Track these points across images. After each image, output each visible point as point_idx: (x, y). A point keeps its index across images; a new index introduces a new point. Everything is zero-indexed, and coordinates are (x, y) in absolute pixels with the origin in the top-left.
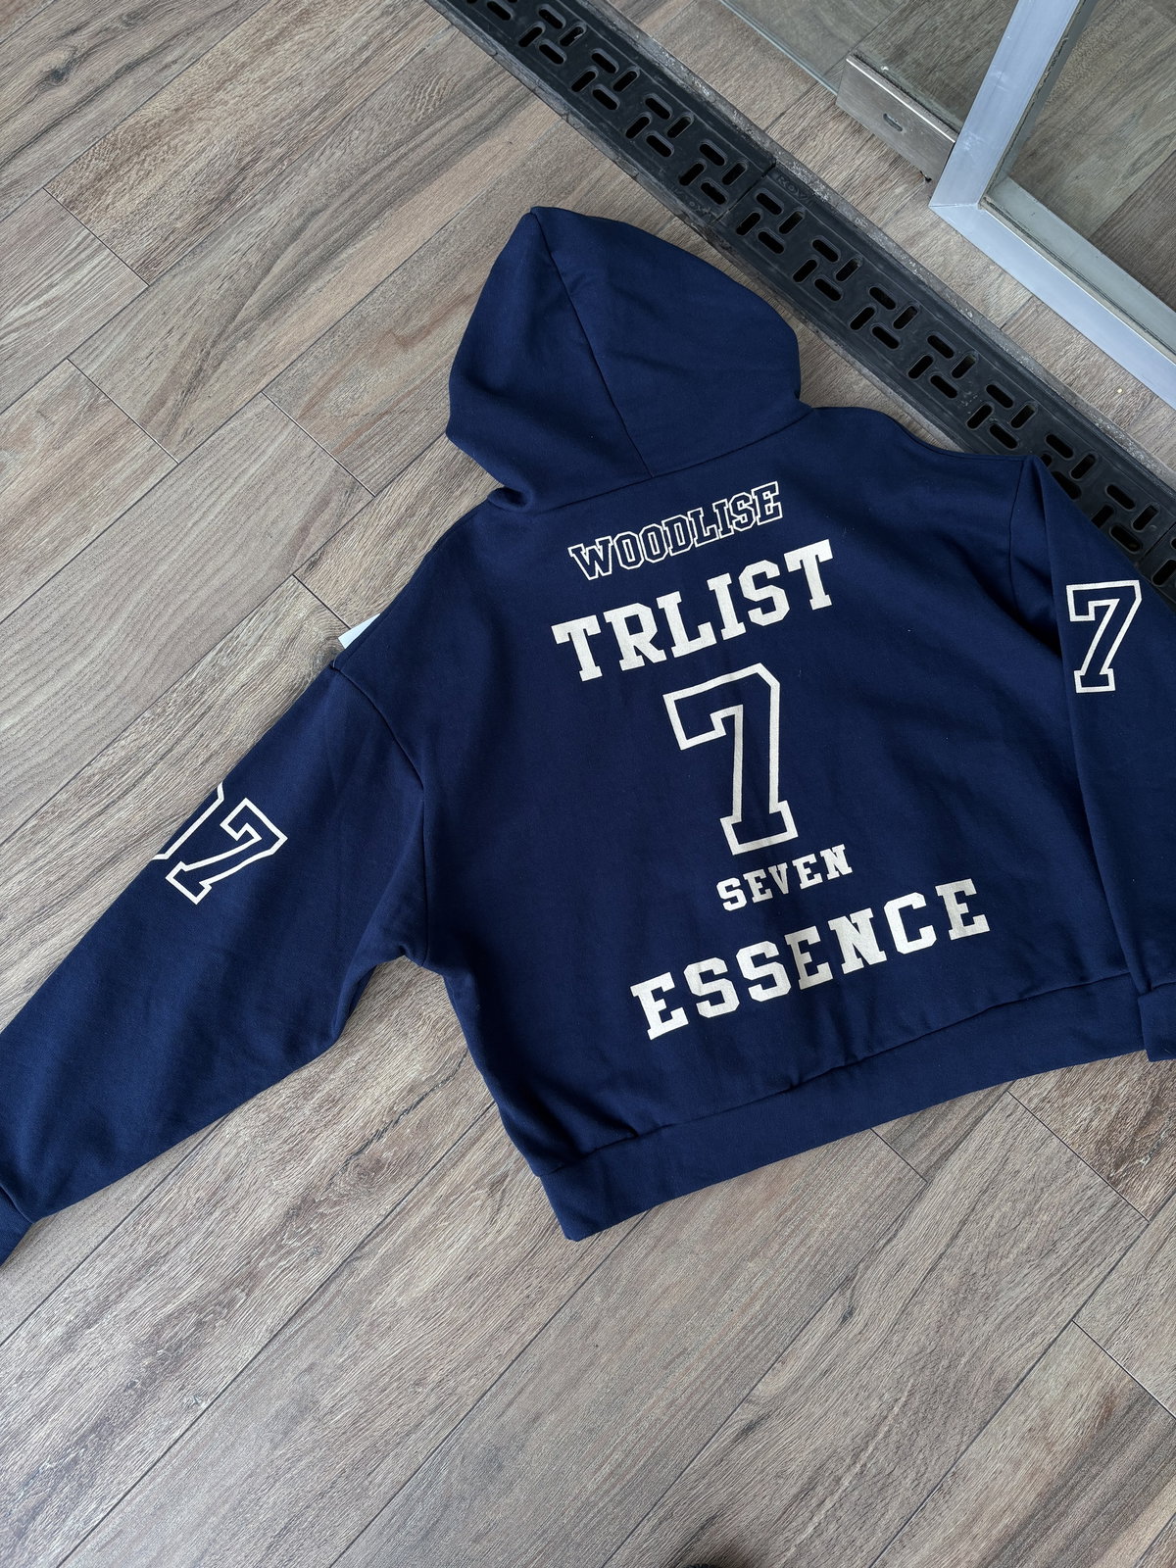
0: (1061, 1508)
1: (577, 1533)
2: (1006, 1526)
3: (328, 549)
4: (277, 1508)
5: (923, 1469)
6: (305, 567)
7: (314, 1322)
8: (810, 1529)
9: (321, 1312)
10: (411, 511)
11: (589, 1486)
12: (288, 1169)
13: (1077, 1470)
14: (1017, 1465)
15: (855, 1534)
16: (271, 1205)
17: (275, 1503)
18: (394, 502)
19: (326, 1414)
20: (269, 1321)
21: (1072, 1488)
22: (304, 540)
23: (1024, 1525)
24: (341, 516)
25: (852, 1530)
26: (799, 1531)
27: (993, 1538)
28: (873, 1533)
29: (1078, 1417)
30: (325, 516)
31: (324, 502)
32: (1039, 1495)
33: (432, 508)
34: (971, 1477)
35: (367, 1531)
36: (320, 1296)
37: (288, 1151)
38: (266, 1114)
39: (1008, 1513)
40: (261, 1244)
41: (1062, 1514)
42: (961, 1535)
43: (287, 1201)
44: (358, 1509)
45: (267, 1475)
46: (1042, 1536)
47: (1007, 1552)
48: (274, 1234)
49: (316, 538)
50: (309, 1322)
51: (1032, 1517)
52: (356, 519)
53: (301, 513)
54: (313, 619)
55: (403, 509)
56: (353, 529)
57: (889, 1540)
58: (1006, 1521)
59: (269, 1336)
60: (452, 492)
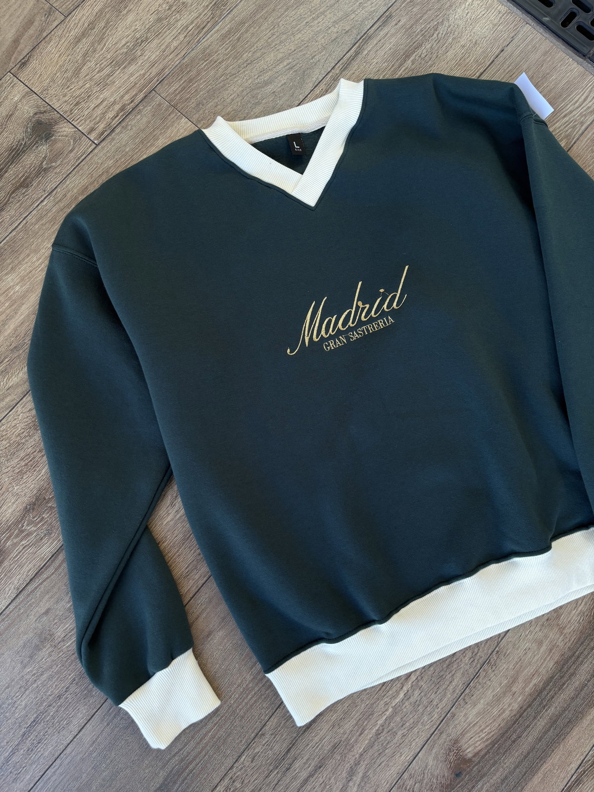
0: (571, 671)
1: (241, 710)
2: (535, 685)
3: (34, 53)
4: (27, 709)
5: (476, 650)
6: (18, 66)
7: (48, 580)
8: (401, 695)
9: (53, 574)
10: (92, 25)
11: (248, 677)
12: (24, 478)
13: (581, 645)
14: (540, 643)
15: (433, 696)
16: (14, 503)
17: (26, 706)
18: (80, 20)
19: (60, 642)
20: (16, 582)
21: (578, 657)
22: (16, 48)
23: (547, 683)
24: (42, 31)
25: (430, 694)
26: (394, 697)
27: (527, 694)
28: (445, 695)
29: (580, 609)
30: (31, 31)
31: (30, 23)
32: (556, 663)
33: (107, 23)
34: (509, 654)
35: (92, 719)
36: (52, 562)
37: (24, 466)
38: (7, 441)
39: (536, 676)
40: (7, 530)
41: (572, 675)
42: (504, 693)
43: (25, 500)
44: (86, 705)
45: (19, 686)
46: (560, 690)
47: (536, 703)
48: (17, 522)
49: (25, 47)
50: (45, 581)
51: (552, 678)
52: (53, 33)
53: (13, 31)
54: (24, 101)
55: (86, 25)
56: (51, 40)
57: (456, 699)
58: (534, 681)
59: (15, 592)
60: (121, 12)
